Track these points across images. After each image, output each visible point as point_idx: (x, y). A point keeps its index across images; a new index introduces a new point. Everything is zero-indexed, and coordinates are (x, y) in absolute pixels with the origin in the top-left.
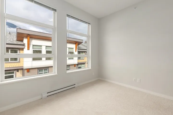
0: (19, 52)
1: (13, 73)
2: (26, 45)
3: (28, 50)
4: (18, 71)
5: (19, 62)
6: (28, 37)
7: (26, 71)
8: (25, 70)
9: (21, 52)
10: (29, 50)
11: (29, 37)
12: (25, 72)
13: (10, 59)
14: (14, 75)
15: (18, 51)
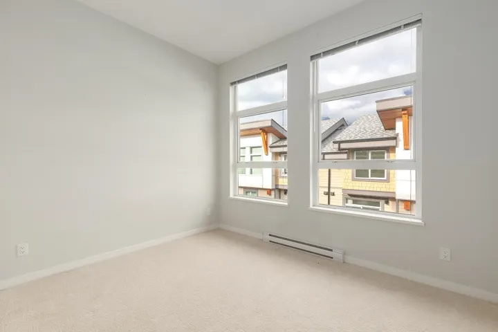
0: (388, 157)
1: (378, 204)
2: (401, 137)
3: (406, 149)
4: (387, 203)
5: (388, 181)
6: (403, 116)
7: (402, 206)
8: (400, 203)
9: (392, 156)
10: (408, 149)
11: (405, 114)
12: (400, 207)
13: (371, 171)
14: (380, 208)
15: (386, 154)
